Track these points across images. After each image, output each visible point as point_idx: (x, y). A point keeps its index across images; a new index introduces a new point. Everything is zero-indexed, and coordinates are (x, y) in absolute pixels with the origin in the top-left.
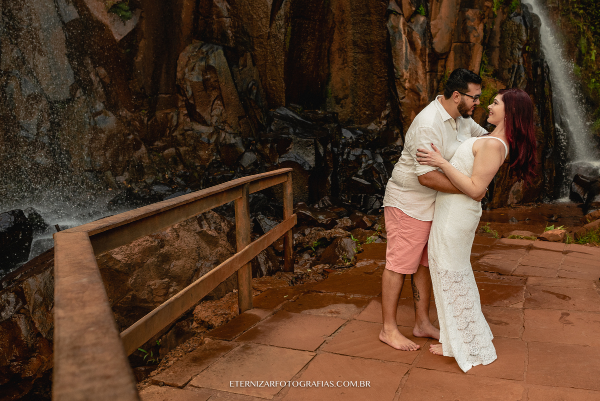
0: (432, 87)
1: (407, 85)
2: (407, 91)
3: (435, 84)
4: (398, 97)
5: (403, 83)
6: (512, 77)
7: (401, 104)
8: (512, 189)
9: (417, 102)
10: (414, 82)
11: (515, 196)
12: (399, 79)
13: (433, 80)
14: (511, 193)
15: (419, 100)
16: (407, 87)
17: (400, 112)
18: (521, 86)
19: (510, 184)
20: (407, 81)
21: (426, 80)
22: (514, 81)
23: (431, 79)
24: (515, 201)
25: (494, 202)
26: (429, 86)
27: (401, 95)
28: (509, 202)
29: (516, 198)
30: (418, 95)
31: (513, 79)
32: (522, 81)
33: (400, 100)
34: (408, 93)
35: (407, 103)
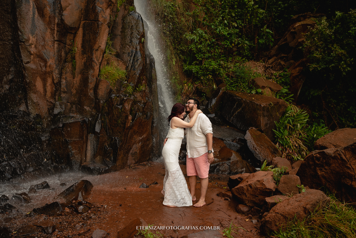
0: (60, 56)
1: (33, 50)
2: (32, 56)
3: (63, 54)
4: (22, 61)
5: (28, 47)
6: (130, 59)
7: (24, 68)
8: (131, 152)
9: (44, 69)
10: (40, 48)
11: (133, 158)
12: (24, 42)
13: (61, 50)
14: (130, 155)
15: (46, 67)
16: (32, 52)
17: (23, 77)
18: (138, 67)
19: (129, 148)
20: (33, 46)
21: (54, 48)
22: (132, 63)
23: (59, 48)
24: (134, 162)
25: (118, 164)
26: (56, 54)
27: (25, 59)
28: (129, 162)
29: (134, 159)
30: (45, 61)
31: (132, 61)
32: (139, 63)
33: (24, 64)
34: (34, 58)
35: (32, 69)
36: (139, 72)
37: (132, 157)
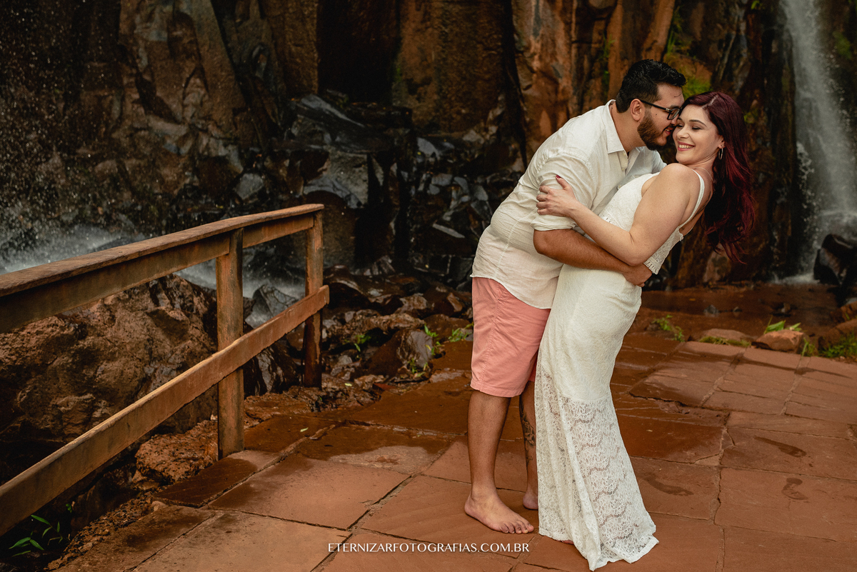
0: (580, 69)
1: (536, 64)
2: (535, 75)
3: (586, 64)
4: (518, 85)
5: (528, 60)
6: (724, 55)
7: (523, 98)
8: (713, 256)
9: (553, 96)
10: (548, 60)
11: (717, 269)
12: (522, 52)
13: (583, 57)
14: (710, 262)
15: (556, 92)
16: (535, 69)
17: (521, 113)
18: (739, 72)
19: (710, 247)
20: (536, 57)
21: (570, 58)
22: (727, 64)
23: (579, 55)
24: (717, 277)
25: (680, 277)
26: (574, 67)
27: (524, 83)
28: (706, 278)
29: (719, 272)
30: (556, 83)
31: (726, 60)
32: (741, 64)
33: (523, 91)
34: (538, 78)
35: (535, 97)
36: (741, 83)
37: (715, 266)
